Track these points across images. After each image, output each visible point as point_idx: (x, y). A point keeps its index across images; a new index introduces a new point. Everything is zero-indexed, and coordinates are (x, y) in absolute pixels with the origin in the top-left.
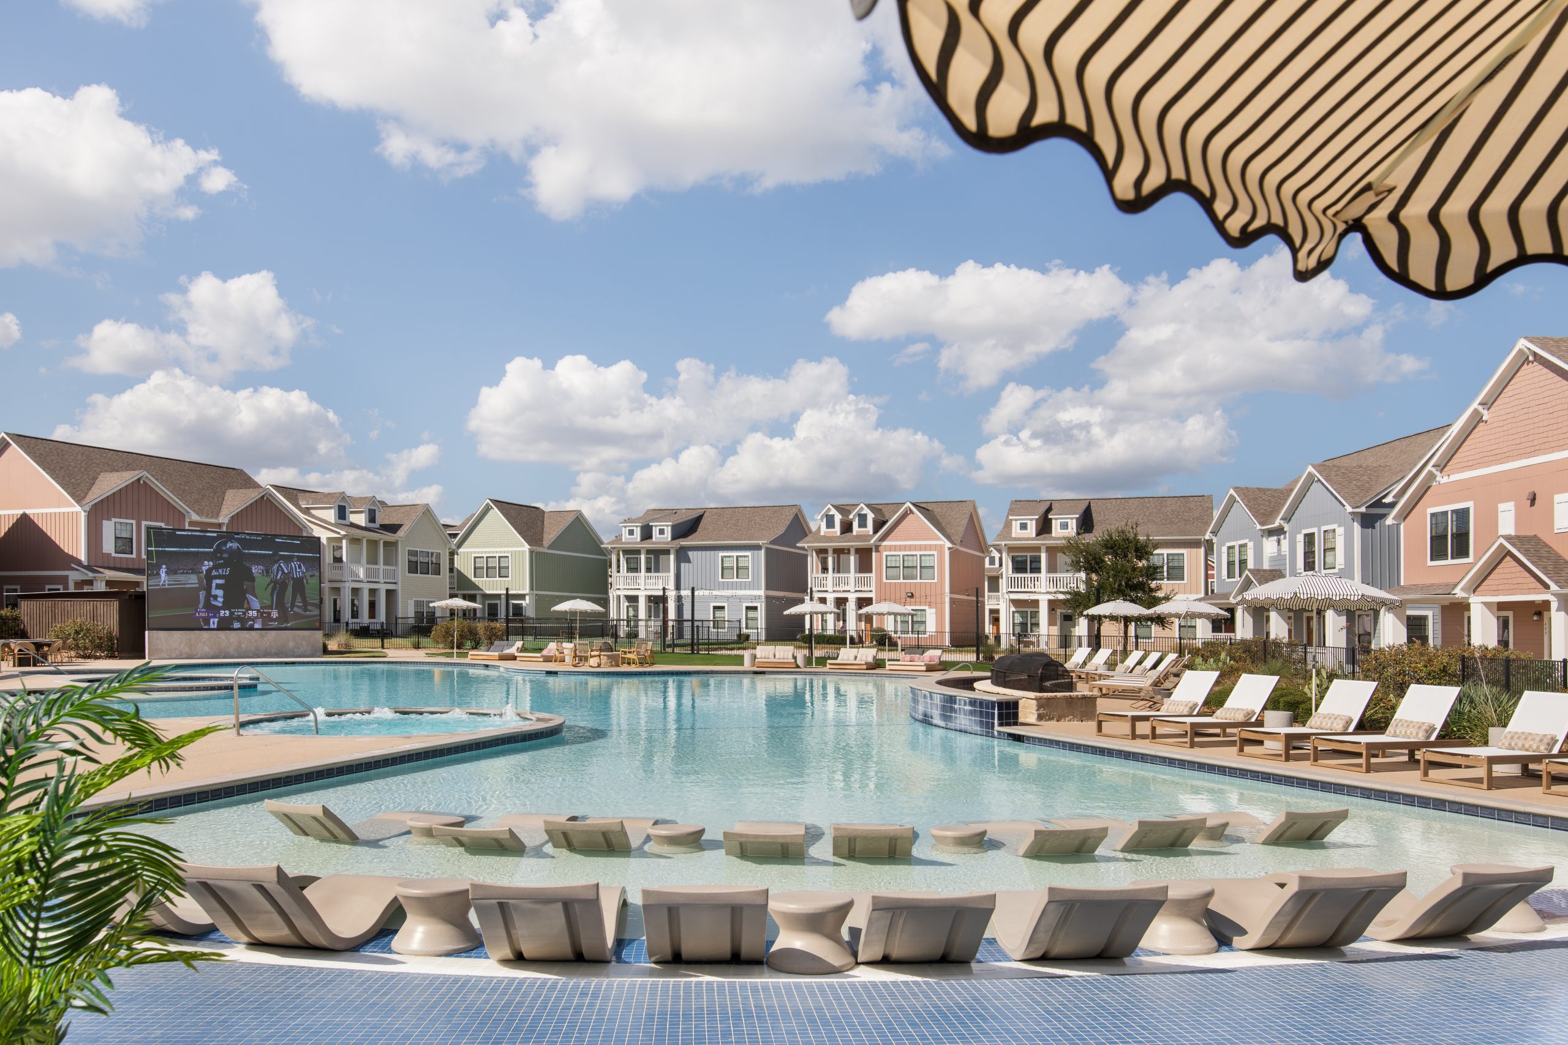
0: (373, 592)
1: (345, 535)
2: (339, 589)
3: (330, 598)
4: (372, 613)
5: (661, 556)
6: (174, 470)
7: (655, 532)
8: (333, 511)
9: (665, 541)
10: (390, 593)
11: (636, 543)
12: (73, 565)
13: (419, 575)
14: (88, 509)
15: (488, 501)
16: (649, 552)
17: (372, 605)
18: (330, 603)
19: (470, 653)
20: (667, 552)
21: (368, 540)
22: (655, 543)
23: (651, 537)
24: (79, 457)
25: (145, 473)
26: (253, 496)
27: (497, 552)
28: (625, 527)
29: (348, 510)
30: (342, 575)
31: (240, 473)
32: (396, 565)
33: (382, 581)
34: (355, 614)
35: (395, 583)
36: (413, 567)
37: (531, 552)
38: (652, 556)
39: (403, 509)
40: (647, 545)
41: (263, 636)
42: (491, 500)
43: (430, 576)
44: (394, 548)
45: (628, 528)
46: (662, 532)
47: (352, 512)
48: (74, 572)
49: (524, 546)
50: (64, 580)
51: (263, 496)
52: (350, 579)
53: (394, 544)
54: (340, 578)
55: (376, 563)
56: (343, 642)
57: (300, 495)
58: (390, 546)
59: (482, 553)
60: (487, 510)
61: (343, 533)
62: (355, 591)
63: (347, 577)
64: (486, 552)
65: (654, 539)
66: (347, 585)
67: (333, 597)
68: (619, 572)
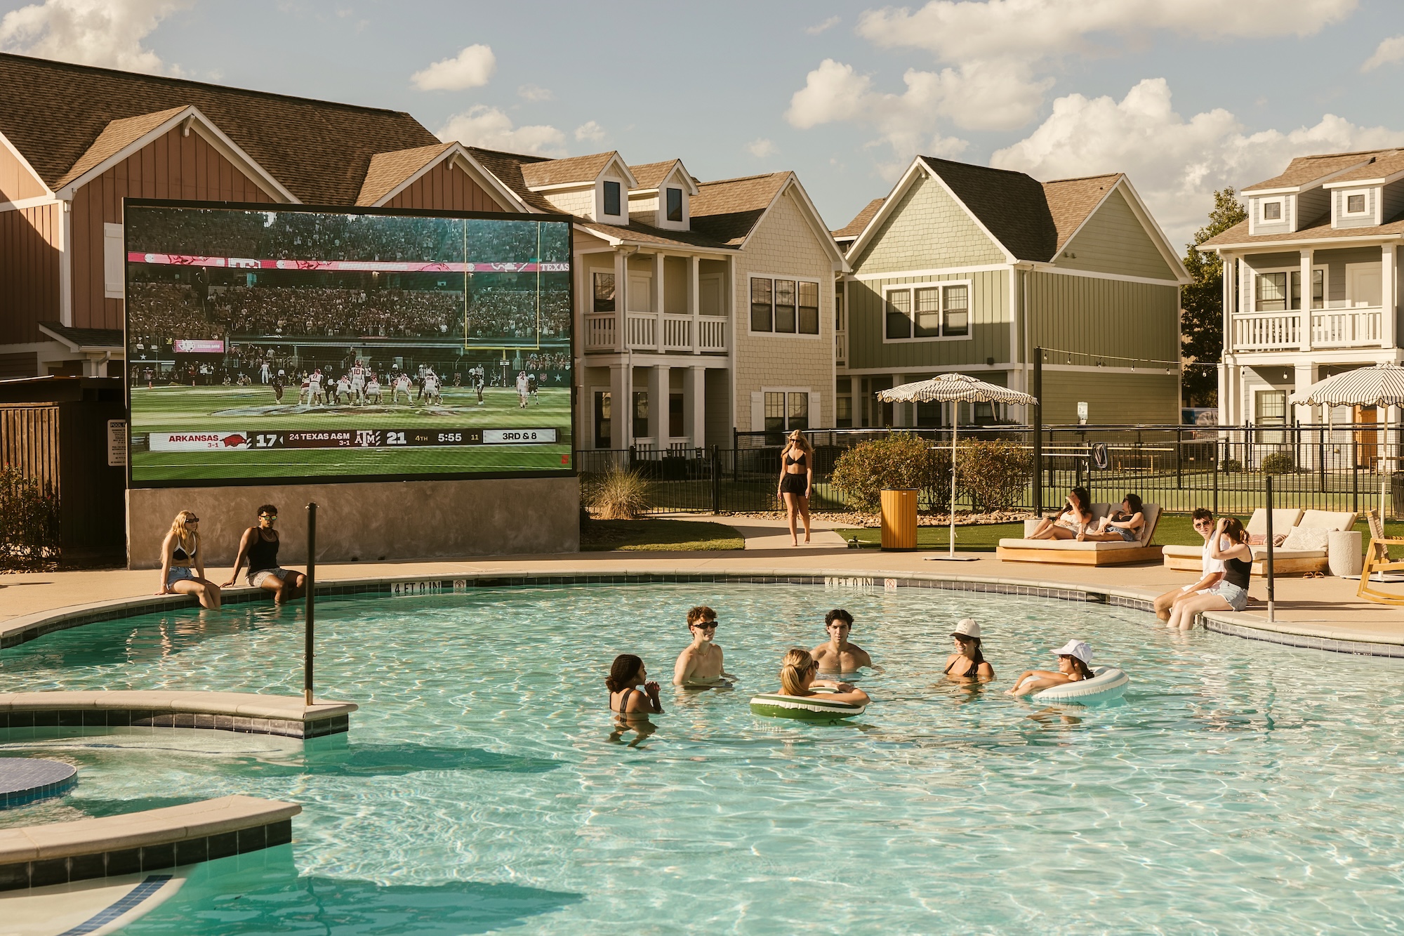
0: (678, 375)
1: (620, 247)
2: (606, 370)
3: (587, 391)
4: (678, 426)
5: (1349, 267)
6: (268, 116)
7: (1338, 204)
8: (593, 192)
9: (1366, 225)
10: (716, 379)
11: (1288, 236)
12: (42, 329)
13: (774, 334)
14: (70, 198)
15: (919, 159)
16: (1320, 256)
17: (678, 405)
18: (588, 403)
19: (1003, 542)
20: (1373, 253)
21: (667, 259)
22: (1341, 233)
23: (1325, 218)
24: (71, 90)
25: (192, 110)
26: (425, 159)
27: (939, 278)
28: (1257, 197)
29: (625, 193)
30: (614, 339)
31: (401, 118)
32: (727, 312)
33: (697, 350)
34: (641, 427)
35: (725, 354)
36: (762, 318)
37: (1020, 274)
38: (1325, 267)
39: (738, 189)
40: (1319, 238)
41: (427, 497)
42: (925, 159)
43: (797, 335)
44: (721, 276)
45: (1263, 201)
46: (1355, 203)
47: (632, 198)
48: (48, 344)
49: (1003, 260)
50: (28, 363)
51: (446, 161)
52: (631, 346)
53: (724, 265)
54: (607, 346)
55: (684, 308)
56: (623, 499)
57: (526, 168)
58: (715, 271)
59: (905, 280)
60: (916, 181)
61: (615, 241)
62: (643, 374)
63: (625, 342)
64: (914, 280)
65: (1334, 223)
66: (624, 360)
67: (594, 389)
68: (1237, 311)
